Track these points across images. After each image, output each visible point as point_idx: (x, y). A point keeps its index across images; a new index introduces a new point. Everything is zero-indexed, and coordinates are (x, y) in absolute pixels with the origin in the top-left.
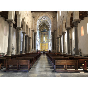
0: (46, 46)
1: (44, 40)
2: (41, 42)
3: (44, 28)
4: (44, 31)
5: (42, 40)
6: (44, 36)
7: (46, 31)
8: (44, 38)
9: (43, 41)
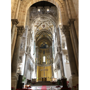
0: (47, 70)
1: (44, 61)
2: (39, 64)
3: (44, 42)
4: (45, 47)
7: (47, 46)
8: (44, 58)
9: (43, 63)
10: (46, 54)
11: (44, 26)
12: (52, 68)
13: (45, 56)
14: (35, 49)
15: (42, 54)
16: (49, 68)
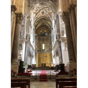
0: (46, 56)
1: (43, 48)
2: (38, 51)
3: (43, 30)
4: (44, 35)
5: (40, 48)
6: (43, 41)
7: (46, 34)
8: (43, 45)
9: (42, 50)
10: (45, 41)
11: (43, 13)
12: (51, 54)
13: (44, 44)
14: (34, 37)
15: (41, 42)
16: (48, 54)
